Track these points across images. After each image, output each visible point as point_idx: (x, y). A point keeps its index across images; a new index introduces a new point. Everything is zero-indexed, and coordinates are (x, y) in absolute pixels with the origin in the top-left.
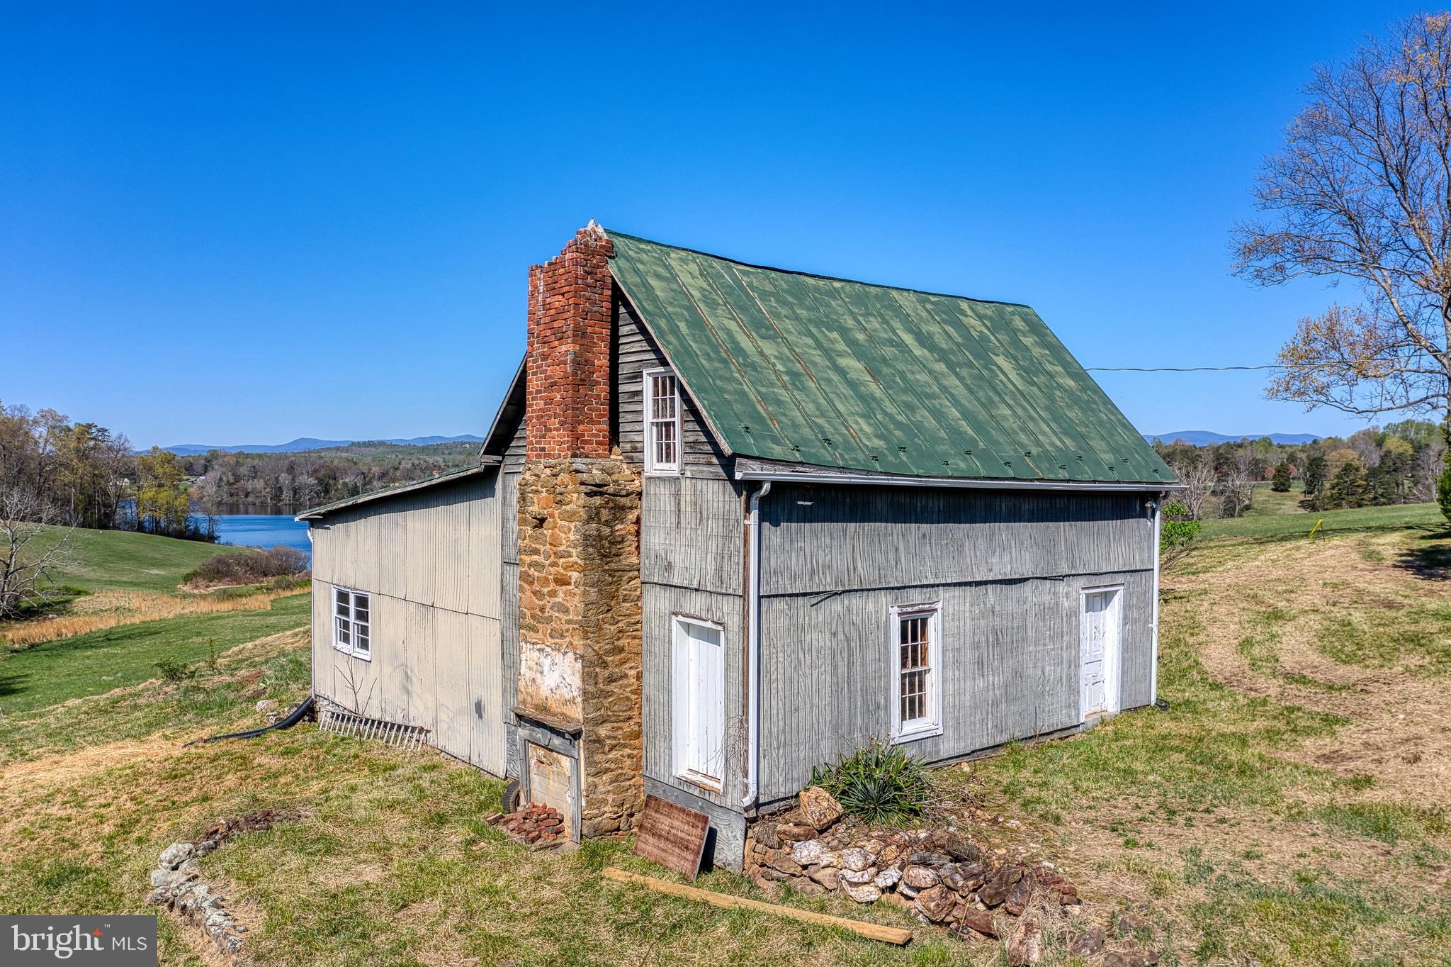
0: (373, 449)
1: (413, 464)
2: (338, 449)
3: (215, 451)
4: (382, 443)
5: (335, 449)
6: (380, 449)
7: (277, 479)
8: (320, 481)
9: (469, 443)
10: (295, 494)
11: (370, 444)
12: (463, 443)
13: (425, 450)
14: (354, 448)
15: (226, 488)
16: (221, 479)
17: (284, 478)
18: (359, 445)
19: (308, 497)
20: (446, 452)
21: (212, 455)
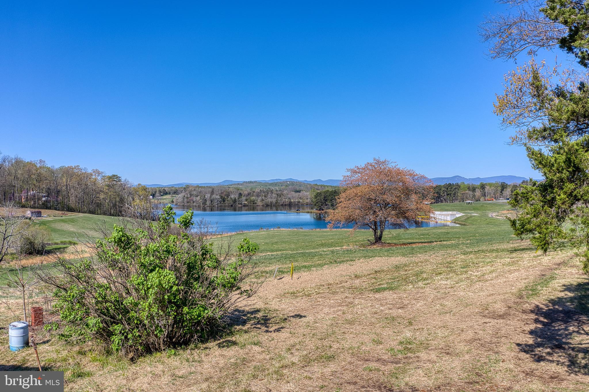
0: (252, 184)
1: (260, 190)
2: (238, 184)
3: (188, 185)
4: (255, 182)
5: (237, 184)
6: (255, 184)
7: (205, 196)
8: (221, 197)
9: (289, 182)
10: (212, 202)
11: (251, 182)
12: (287, 182)
13: (271, 184)
14: (244, 184)
15: (186, 200)
16: (184, 196)
17: (208, 196)
18: (246, 182)
19: (216, 203)
20: (280, 185)
21: (187, 187)
